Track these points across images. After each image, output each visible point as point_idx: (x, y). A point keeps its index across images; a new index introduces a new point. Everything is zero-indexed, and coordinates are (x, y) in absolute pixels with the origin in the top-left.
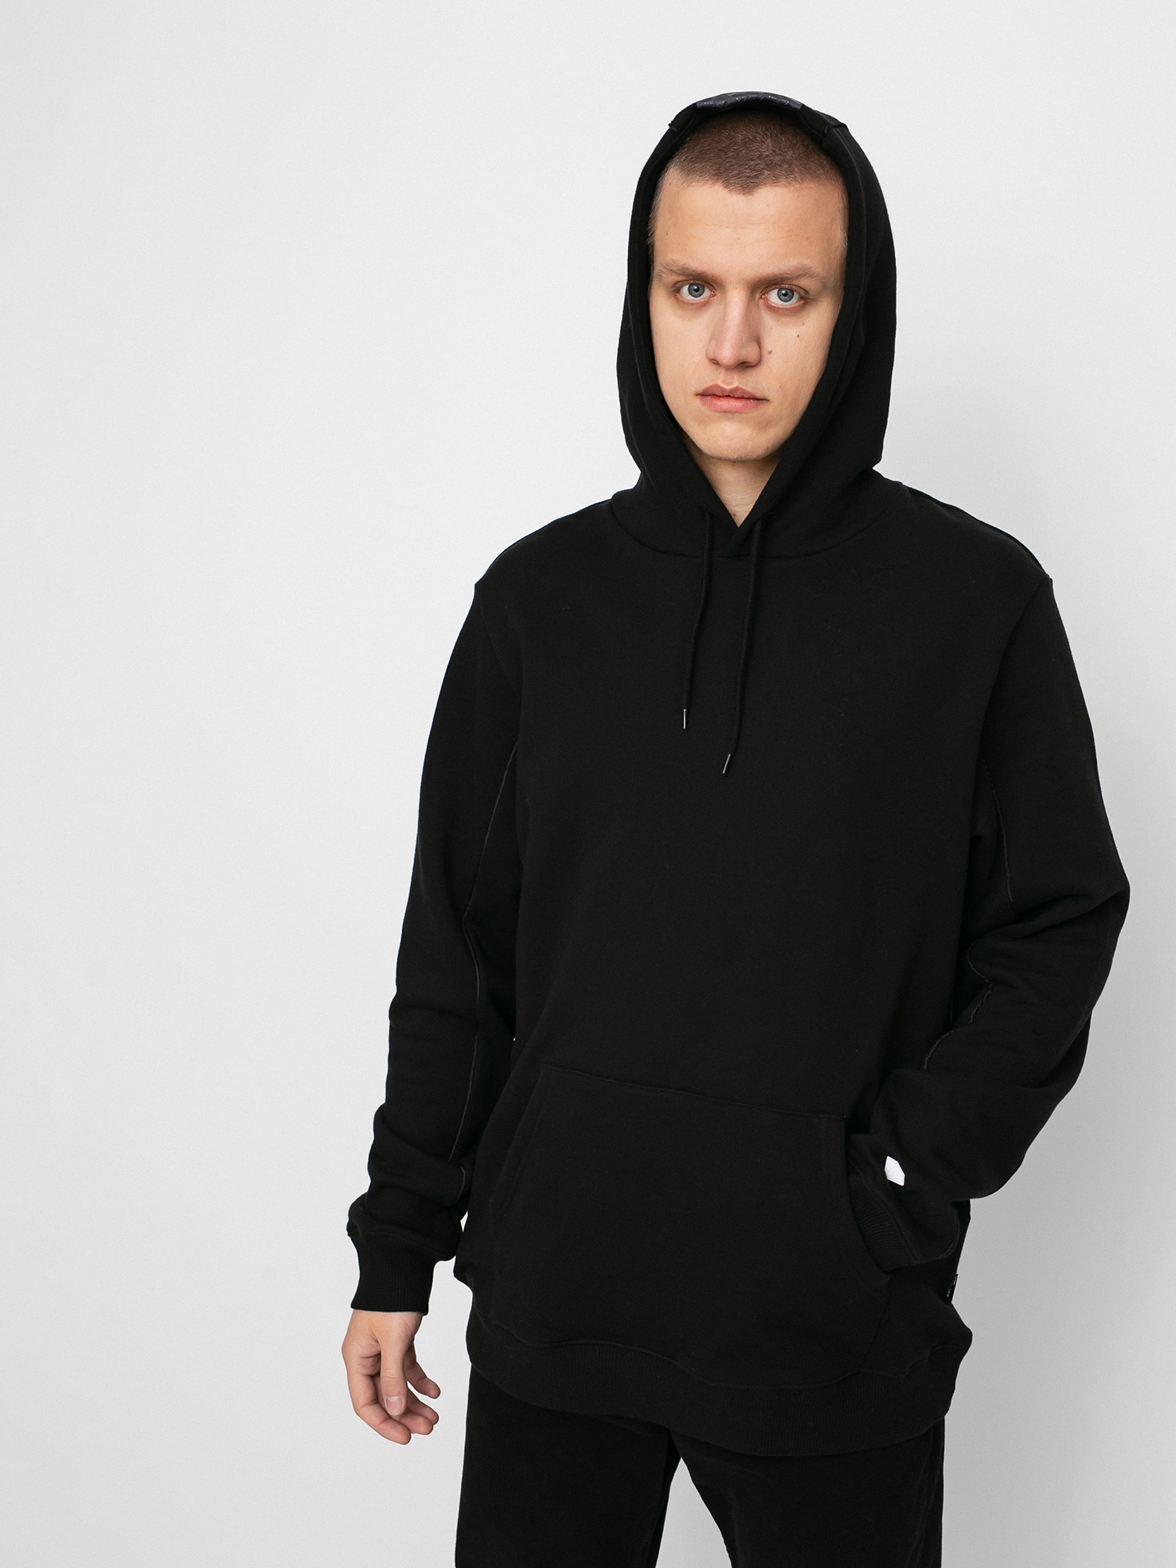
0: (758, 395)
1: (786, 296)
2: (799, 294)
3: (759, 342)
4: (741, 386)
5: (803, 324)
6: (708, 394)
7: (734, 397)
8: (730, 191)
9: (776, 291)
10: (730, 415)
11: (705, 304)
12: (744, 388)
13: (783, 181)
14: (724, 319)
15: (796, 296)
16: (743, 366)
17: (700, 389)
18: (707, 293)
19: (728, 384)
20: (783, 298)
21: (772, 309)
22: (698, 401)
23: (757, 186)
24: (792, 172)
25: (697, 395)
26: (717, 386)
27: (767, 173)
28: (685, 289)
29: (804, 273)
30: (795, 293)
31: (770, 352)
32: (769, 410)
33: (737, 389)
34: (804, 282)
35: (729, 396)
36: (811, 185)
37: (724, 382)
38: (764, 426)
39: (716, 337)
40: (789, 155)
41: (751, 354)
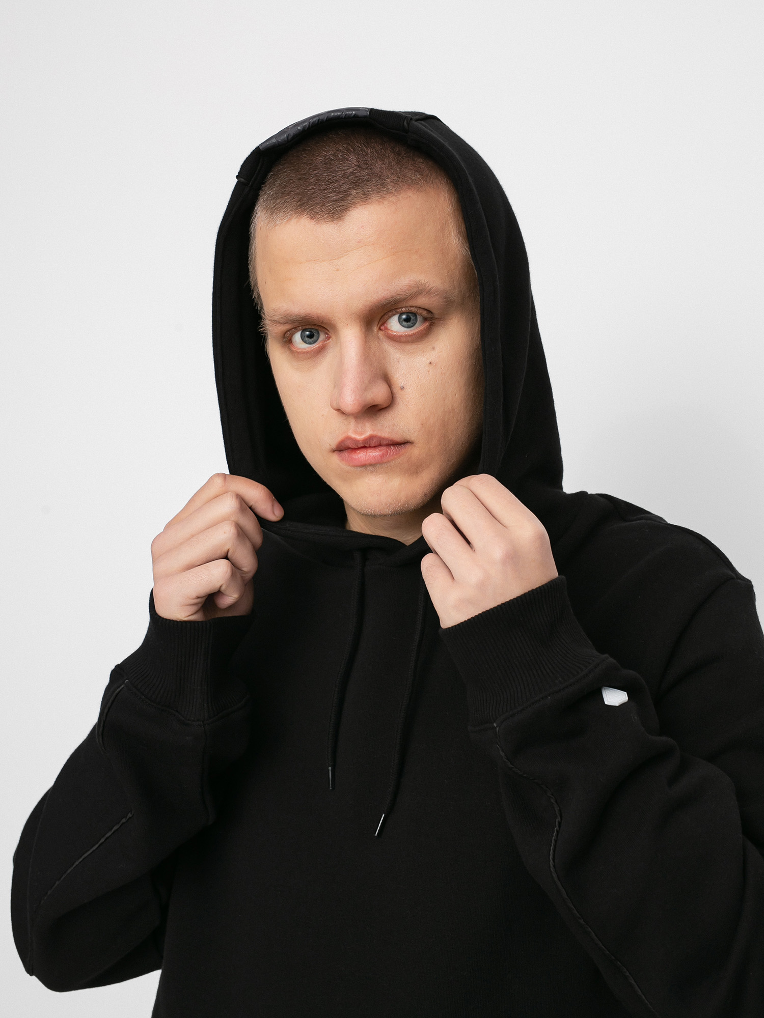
0: (397, 437)
1: (409, 320)
2: (421, 315)
3: (387, 379)
4: (375, 433)
5: (434, 348)
6: (343, 448)
7: (370, 447)
8: (318, 222)
9: (396, 318)
10: (370, 468)
11: (321, 350)
12: (379, 434)
13: (375, 197)
14: (341, 363)
15: (419, 318)
16: (373, 410)
17: (334, 442)
18: (322, 337)
19: (361, 434)
20: (405, 323)
21: (396, 339)
22: (335, 459)
23: (346, 209)
24: (383, 185)
25: (334, 451)
26: (349, 438)
27: (354, 192)
28: (297, 337)
29: (420, 291)
30: (418, 316)
31: (402, 388)
32: (415, 452)
33: (371, 437)
34: (422, 301)
35: (364, 447)
36: (410, 193)
37: (356, 432)
38: (415, 469)
39: (338, 384)
40: (378, 166)
41: (378, 393)
